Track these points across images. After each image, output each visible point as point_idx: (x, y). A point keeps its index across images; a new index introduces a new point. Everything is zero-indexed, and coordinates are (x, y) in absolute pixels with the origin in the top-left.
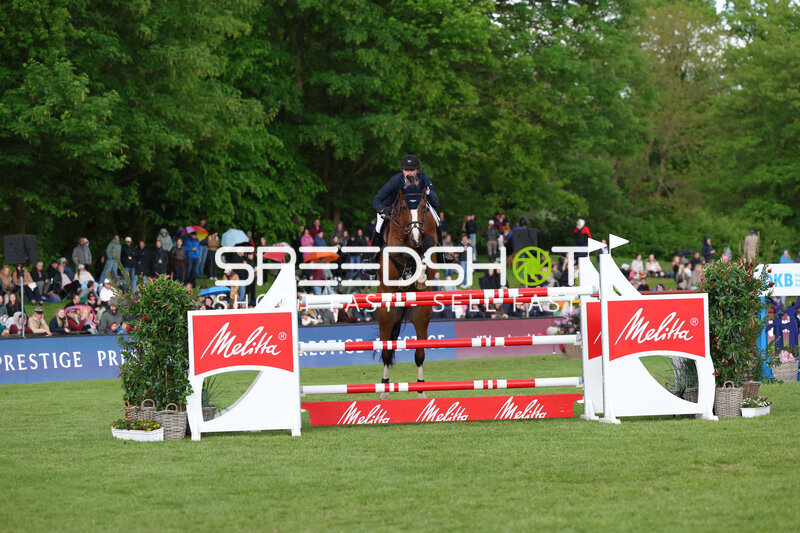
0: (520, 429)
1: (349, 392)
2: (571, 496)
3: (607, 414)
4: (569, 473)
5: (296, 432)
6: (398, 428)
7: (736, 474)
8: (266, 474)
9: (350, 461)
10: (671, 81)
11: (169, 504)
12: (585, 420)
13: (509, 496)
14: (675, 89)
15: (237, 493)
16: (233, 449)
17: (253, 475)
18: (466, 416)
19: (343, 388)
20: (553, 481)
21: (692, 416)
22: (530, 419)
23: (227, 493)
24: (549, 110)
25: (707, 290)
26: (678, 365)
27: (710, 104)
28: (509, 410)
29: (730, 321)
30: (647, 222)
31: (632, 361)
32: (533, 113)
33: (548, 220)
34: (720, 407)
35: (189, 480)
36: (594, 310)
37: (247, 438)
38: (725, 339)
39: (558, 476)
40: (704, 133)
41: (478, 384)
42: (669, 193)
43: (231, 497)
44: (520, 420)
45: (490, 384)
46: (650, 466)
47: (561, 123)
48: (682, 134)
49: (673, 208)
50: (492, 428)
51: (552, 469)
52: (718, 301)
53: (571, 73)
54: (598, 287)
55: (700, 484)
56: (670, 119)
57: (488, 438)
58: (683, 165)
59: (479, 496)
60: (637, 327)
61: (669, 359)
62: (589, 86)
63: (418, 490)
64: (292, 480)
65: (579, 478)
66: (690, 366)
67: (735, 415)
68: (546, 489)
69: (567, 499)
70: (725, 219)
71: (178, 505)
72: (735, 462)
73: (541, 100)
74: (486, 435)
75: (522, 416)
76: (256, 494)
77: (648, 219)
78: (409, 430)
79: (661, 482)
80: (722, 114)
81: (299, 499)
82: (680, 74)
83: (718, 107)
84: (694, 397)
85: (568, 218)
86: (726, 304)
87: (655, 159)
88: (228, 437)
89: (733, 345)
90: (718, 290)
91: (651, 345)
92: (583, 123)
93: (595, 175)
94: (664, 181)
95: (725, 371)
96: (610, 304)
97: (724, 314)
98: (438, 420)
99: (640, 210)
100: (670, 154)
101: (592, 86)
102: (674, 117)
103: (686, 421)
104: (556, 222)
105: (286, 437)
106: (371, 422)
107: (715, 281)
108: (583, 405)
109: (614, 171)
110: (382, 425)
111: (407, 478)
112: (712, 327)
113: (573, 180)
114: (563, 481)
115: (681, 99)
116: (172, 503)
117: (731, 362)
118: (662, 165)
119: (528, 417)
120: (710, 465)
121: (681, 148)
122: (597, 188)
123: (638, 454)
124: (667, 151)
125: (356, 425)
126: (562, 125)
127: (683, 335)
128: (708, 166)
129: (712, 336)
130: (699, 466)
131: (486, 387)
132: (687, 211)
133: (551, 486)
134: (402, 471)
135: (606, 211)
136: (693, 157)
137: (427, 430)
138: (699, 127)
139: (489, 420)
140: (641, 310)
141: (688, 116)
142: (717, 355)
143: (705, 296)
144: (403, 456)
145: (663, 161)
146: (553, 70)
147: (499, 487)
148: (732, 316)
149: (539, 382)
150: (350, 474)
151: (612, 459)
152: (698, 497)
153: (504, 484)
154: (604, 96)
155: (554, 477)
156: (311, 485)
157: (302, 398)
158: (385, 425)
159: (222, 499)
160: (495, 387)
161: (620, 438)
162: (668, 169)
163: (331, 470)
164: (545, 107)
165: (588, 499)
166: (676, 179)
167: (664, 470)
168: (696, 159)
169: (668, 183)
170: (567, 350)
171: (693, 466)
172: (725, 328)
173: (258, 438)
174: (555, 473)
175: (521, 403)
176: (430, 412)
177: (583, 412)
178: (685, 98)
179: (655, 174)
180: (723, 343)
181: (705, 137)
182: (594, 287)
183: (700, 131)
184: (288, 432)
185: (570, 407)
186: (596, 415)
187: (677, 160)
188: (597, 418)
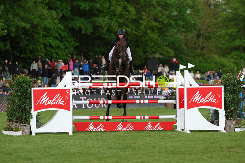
0: (153, 134)
1: (90, 119)
2: (176, 159)
3: (185, 129)
4: (174, 150)
5: (71, 133)
6: (108, 132)
7: (236, 152)
8: (62, 149)
9: (92, 145)
10: (205, 8)
11: (27, 159)
12: (177, 131)
13: (153, 159)
14: (206, 11)
15: (52, 155)
16: (48, 139)
17: (57, 149)
18: (133, 129)
19: (88, 117)
20: (169, 153)
21: (217, 131)
22: (157, 131)
23: (48, 155)
24: (161, 17)
25: (223, 84)
26: (212, 112)
27: (219, 16)
28: (149, 127)
29: (232, 96)
30: (195, 59)
31: (195, 110)
32: (155, 18)
33: (159, 58)
34: (227, 128)
35: (33, 150)
36: (181, 91)
37: (53, 135)
38: (230, 103)
39: (170, 152)
40: (217, 27)
41: (138, 117)
42: (203, 49)
43: (50, 157)
44: (153, 131)
45: (142, 117)
46: (204, 149)
47: (165, 22)
48: (209, 27)
49: (205, 54)
50: (143, 133)
51: (167, 149)
52: (227, 88)
53: (169, 4)
54: (183, 83)
55: (224, 156)
56: (204, 22)
57: (142, 137)
58: (209, 39)
59: (142, 158)
60: (197, 97)
61: (209, 109)
62: (176, 9)
63: (119, 156)
64: (72, 151)
65: (178, 153)
66: (216, 112)
67: (233, 131)
68: (166, 156)
69: (175, 160)
70: (224, 59)
71: (30, 159)
72: (235, 148)
73: (158, 13)
74: (141, 136)
75: (154, 129)
76: (59, 156)
77: (196, 58)
78: (112, 133)
79: (209, 155)
80: (224, 20)
81: (75, 158)
82: (208, 5)
83: (222, 17)
84: (217, 124)
85: (166, 57)
86: (230, 90)
87: (199, 36)
88: (46, 135)
89: (232, 105)
90: (227, 85)
91: (202, 104)
92: (173, 23)
93: (176, 41)
94: (202, 44)
95: (229, 114)
96: (188, 89)
97: (229, 93)
98: (123, 130)
99: (193, 55)
100: (204, 34)
101: (177, 9)
102: (206, 21)
103: (214, 132)
104: (162, 58)
105: (67, 135)
106: (98, 130)
107: (226, 81)
108: (177, 126)
109: (183, 40)
110: (102, 131)
111: (114, 151)
112: (225, 98)
113: (169, 43)
114: (173, 154)
115: (209, 14)
116: (28, 159)
117: (232, 111)
118: (201, 38)
119: (156, 129)
120: (226, 149)
121: (208, 32)
122: (177, 46)
123: (199, 144)
124: (203, 33)
125: (92, 131)
126: (166, 23)
127: (214, 101)
128: (218, 39)
129: (225, 101)
130: (222, 149)
131: (141, 118)
132: (210, 55)
133: (168, 155)
134: (112, 148)
135: (180, 55)
136: (213, 35)
137: (119, 133)
138: (215, 25)
139: (142, 131)
140: (199, 91)
141: (211, 21)
142: (226, 108)
143: (222, 87)
144: (112, 143)
145: (201, 37)
146: (163, 3)
147: (149, 155)
148: (232, 94)
149: (160, 117)
150: (93, 149)
151: (189, 146)
152: (224, 161)
153: (151, 154)
154: (181, 13)
155: (169, 152)
156: (79, 153)
157: (73, 121)
158: (103, 131)
159: (46, 158)
160: (144, 118)
161: (191, 138)
162: (203, 40)
163: (85, 148)
164: (160, 16)
165: (183, 160)
166: (206, 44)
167: (210, 150)
168: (213, 36)
169: (203, 45)
170: (167, 105)
171: (220, 149)
172: (230, 98)
173: (57, 135)
174: (169, 151)
175: (154, 125)
176: (120, 127)
177: (176, 128)
178: (210, 14)
179: (199, 42)
180: (229, 104)
181: (217, 29)
182: (182, 82)
183: (215, 26)
184: (68, 133)
185: (172, 126)
186: (181, 129)
187: (207, 36)
188: (182, 131)
